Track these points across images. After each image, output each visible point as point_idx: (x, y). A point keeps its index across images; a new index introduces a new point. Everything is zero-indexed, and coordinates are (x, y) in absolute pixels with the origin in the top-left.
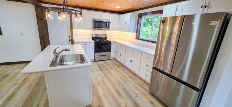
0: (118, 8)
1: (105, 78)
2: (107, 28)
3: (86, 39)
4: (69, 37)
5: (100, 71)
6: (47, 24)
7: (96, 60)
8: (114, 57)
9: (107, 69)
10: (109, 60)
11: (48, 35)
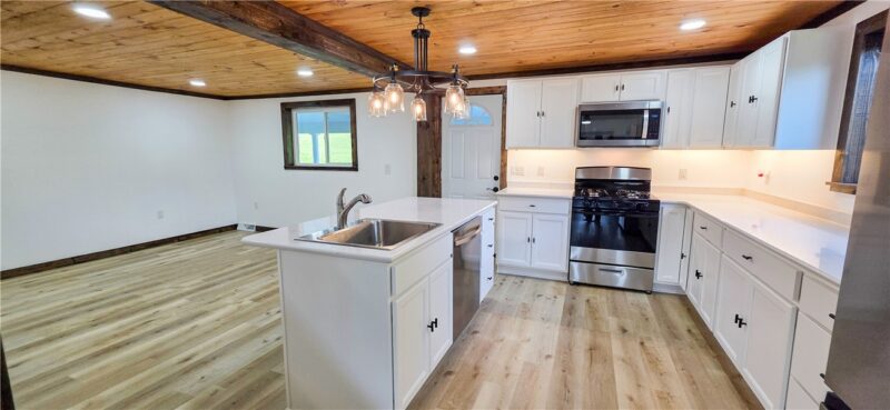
0: (693, 29)
1: (552, 361)
2: (645, 135)
3: (551, 185)
4: (496, 178)
5: (558, 326)
6: (440, 138)
7: (576, 278)
8: (679, 288)
9: (596, 330)
10: (645, 292)
11: (439, 171)
